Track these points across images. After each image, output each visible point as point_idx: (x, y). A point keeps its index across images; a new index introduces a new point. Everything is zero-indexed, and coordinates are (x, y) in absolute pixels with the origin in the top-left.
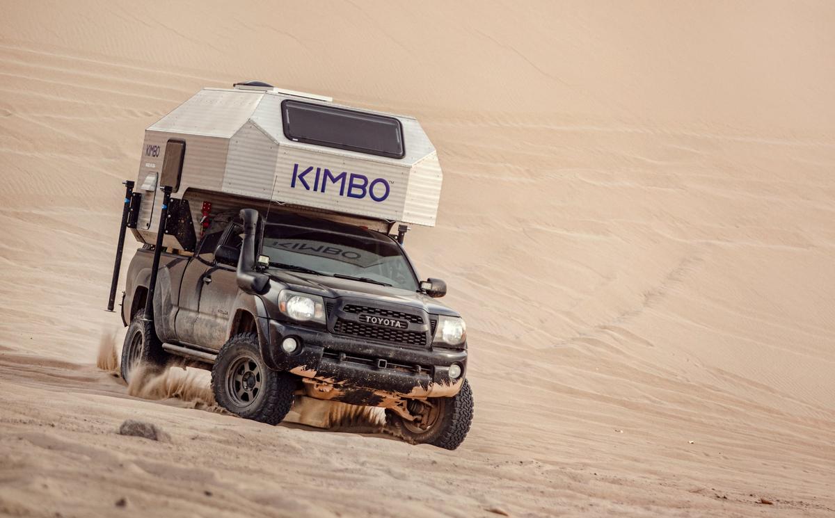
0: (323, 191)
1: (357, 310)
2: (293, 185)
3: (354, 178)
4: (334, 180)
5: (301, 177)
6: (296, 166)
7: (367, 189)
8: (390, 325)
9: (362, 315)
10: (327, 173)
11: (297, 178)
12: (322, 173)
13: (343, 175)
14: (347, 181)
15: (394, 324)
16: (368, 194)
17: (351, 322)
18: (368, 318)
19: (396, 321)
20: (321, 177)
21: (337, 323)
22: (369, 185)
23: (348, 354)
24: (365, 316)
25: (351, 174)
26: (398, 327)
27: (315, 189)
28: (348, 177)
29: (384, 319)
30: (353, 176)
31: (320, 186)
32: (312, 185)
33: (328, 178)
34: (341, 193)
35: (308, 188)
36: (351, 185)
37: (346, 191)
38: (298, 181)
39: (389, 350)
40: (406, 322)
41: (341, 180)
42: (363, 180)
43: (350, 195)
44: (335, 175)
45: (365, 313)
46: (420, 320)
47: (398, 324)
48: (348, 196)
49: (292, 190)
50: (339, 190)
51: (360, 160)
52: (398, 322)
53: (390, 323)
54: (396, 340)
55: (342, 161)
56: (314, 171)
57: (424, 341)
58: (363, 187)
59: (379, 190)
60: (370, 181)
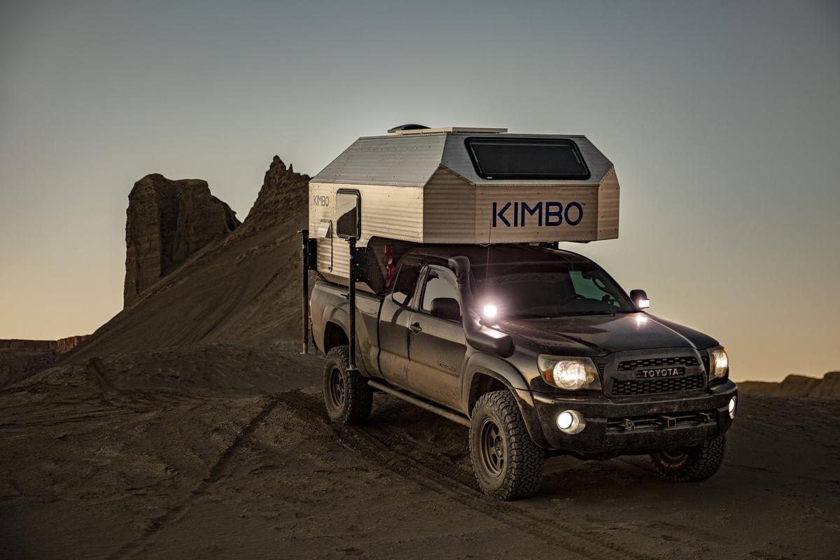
0: (523, 224)
1: (632, 366)
2: (494, 225)
3: (550, 207)
4: (532, 212)
5: (501, 215)
6: (495, 205)
7: (563, 214)
8: (668, 375)
9: (639, 371)
10: (524, 206)
11: (497, 217)
12: (520, 207)
13: (540, 205)
14: (544, 211)
15: (672, 372)
16: (564, 220)
17: (628, 381)
18: (646, 372)
19: (673, 369)
20: (520, 212)
21: (614, 386)
22: (564, 211)
23: (631, 418)
24: (641, 371)
25: (547, 203)
26: (676, 375)
27: (516, 225)
28: (544, 206)
29: (661, 370)
30: (548, 204)
31: (519, 221)
32: (512, 221)
33: (526, 211)
34: (540, 224)
35: (508, 225)
36: (548, 214)
37: (544, 221)
38: (499, 220)
39: (673, 403)
40: (683, 368)
41: (537, 211)
42: (557, 207)
43: (548, 224)
44: (532, 207)
45: (640, 368)
46: (693, 362)
47: (675, 372)
48: (546, 225)
49: (493, 229)
50: (538, 221)
51: (553, 187)
52: (675, 370)
53: (668, 372)
54: (675, 390)
55: (536, 192)
56: (512, 207)
57: (701, 383)
58: (558, 214)
59: (573, 214)
60: (564, 207)
